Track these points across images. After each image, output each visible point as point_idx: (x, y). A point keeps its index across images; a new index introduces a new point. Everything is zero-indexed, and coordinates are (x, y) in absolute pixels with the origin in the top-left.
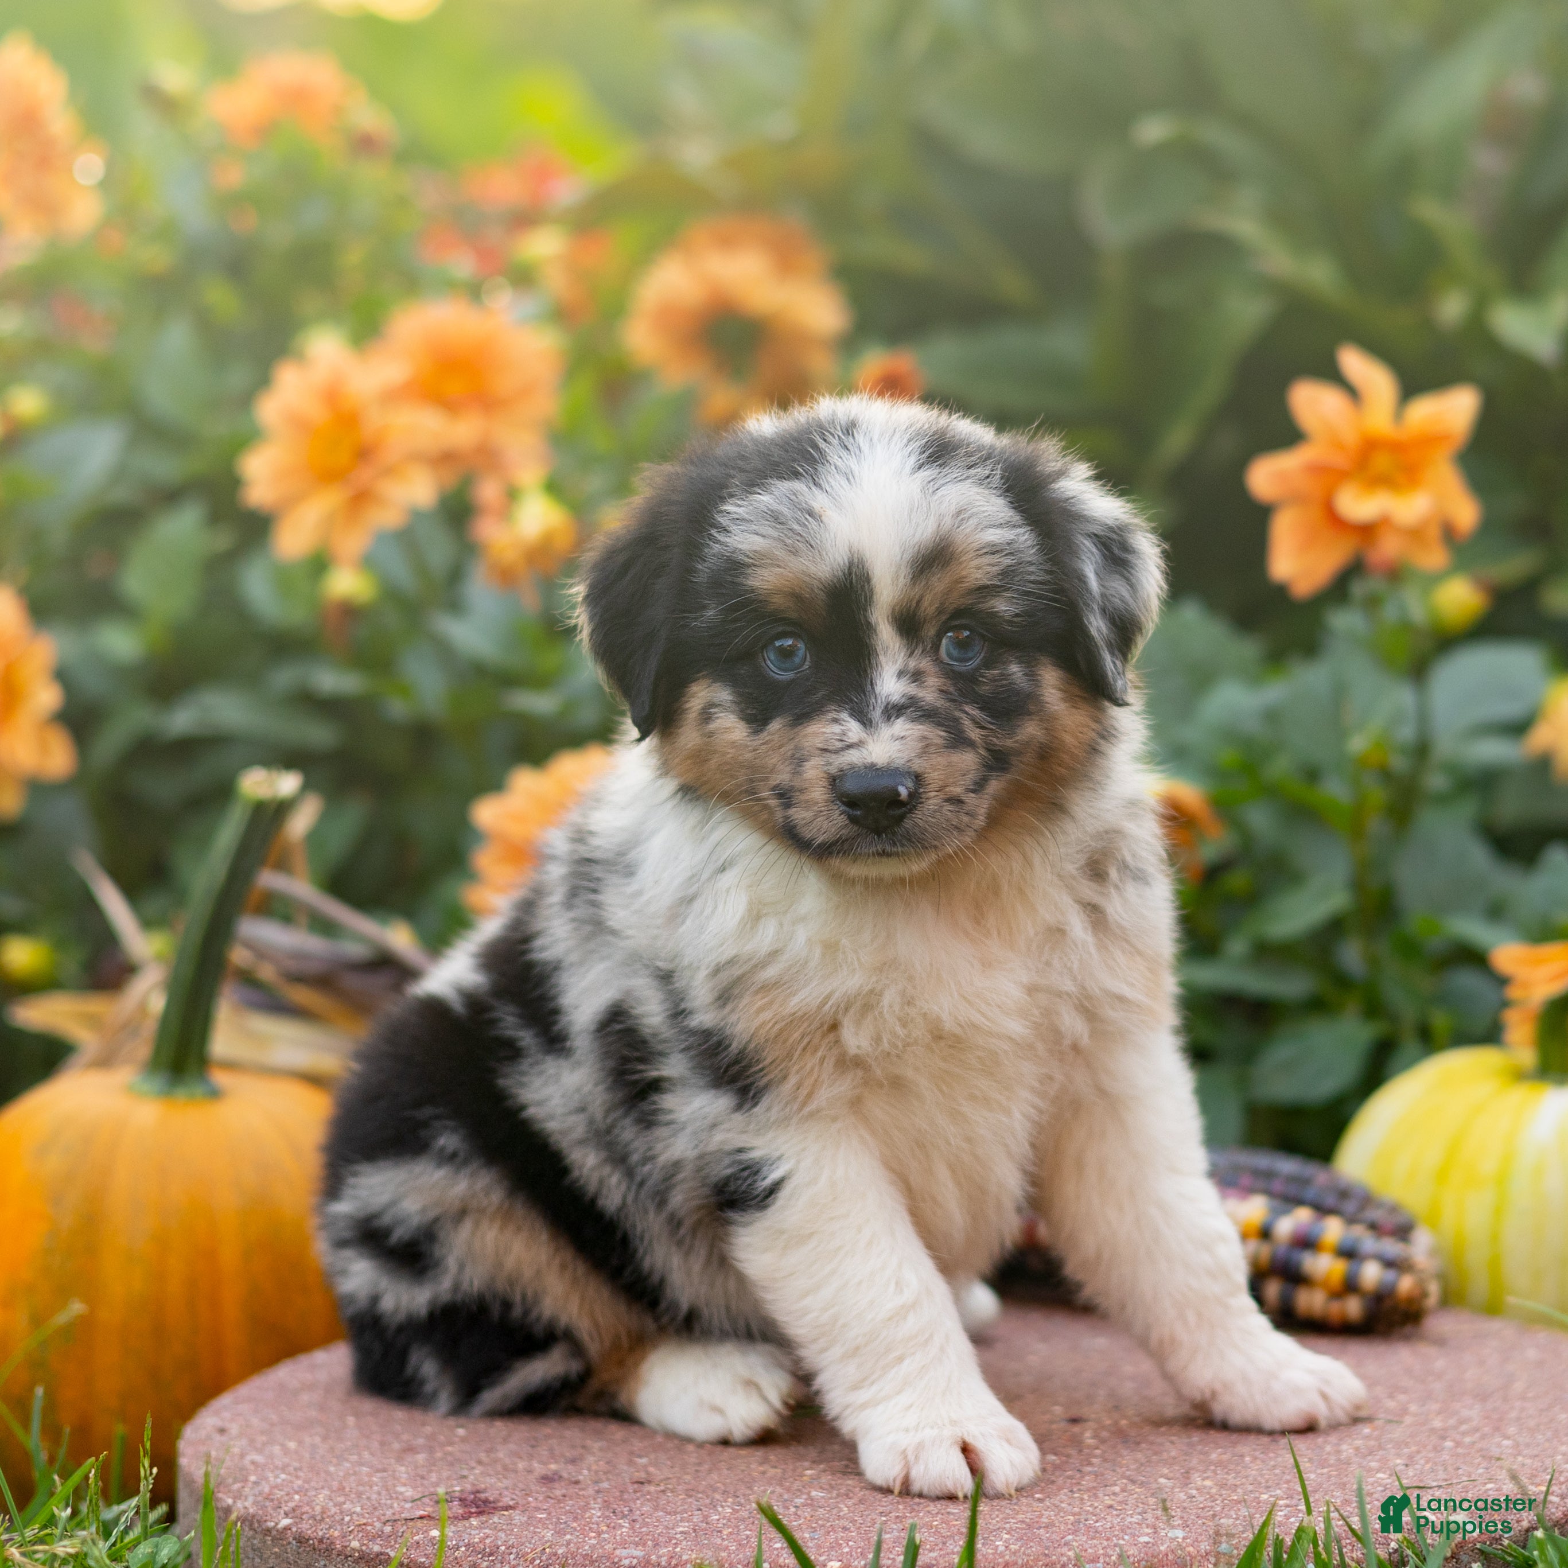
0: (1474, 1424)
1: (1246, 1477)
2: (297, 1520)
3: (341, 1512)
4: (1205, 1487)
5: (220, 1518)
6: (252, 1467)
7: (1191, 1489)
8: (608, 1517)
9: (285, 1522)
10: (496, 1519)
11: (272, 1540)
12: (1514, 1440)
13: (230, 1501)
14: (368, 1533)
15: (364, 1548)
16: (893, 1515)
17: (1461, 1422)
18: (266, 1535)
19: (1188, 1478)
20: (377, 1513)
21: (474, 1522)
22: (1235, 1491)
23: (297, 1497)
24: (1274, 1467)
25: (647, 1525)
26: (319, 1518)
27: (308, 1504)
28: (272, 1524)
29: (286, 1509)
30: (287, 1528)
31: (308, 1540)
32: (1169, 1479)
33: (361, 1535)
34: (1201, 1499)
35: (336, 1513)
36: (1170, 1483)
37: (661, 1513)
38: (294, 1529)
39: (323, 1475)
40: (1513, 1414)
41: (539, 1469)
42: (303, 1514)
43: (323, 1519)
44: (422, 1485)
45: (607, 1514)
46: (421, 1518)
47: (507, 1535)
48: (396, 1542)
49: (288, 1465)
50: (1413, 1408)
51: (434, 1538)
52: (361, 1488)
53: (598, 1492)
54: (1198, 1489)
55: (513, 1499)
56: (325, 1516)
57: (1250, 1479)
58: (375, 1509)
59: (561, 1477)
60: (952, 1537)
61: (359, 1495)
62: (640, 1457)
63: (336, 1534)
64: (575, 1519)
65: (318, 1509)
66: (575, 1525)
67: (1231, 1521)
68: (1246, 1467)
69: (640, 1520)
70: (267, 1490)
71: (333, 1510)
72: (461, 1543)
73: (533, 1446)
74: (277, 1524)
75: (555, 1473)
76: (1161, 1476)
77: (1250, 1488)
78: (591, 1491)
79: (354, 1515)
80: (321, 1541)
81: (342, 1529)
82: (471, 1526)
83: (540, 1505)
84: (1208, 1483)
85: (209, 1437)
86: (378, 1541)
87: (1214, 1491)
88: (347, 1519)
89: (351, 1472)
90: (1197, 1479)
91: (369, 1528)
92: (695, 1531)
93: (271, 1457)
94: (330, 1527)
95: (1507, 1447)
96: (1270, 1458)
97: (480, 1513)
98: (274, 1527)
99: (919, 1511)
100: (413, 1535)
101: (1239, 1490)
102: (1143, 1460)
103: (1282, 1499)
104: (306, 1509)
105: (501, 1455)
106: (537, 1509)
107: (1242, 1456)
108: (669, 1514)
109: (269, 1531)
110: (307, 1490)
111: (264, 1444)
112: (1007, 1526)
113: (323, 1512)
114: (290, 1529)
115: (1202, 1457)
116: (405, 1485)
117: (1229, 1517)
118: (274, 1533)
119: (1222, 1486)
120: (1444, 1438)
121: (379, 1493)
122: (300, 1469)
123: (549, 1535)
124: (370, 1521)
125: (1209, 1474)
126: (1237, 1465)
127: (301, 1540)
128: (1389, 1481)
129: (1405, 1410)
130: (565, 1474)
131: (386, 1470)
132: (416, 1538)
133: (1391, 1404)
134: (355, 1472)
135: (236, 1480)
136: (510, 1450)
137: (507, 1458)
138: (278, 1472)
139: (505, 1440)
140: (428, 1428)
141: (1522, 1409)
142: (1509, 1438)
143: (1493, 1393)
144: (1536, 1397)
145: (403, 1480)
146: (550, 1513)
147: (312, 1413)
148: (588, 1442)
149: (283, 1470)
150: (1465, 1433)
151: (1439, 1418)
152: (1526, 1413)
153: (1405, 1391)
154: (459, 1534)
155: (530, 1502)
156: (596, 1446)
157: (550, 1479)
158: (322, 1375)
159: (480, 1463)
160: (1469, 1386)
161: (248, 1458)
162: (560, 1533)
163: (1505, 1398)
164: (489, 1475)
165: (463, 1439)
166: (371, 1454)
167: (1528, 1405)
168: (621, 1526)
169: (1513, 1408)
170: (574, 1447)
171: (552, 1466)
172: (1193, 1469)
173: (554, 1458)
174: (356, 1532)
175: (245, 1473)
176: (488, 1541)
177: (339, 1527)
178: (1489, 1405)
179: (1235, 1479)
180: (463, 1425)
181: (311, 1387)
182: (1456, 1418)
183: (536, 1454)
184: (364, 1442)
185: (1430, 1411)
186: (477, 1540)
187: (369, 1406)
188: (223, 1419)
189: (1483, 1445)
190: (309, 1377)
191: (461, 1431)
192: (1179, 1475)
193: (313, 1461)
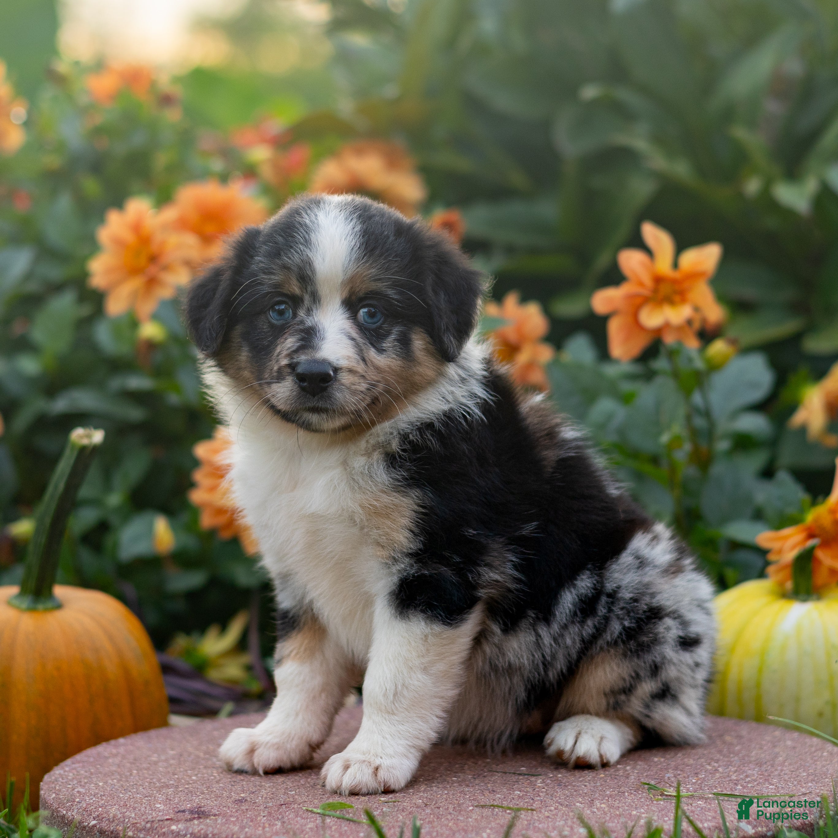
0: (754, 778)
1: (625, 803)
2: (100, 821)
3: (124, 817)
4: (601, 808)
5: (59, 822)
6: (78, 795)
7: (594, 808)
8: (270, 820)
9: (94, 822)
10: (208, 821)
11: (86, 833)
12: (776, 786)
13: (65, 812)
14: (137, 828)
15: (135, 836)
16: (427, 820)
17: (747, 776)
18: (83, 830)
19: (593, 803)
20: (143, 817)
21: (196, 822)
22: (618, 810)
23: (100, 809)
24: (641, 798)
25: (291, 824)
26: (111, 820)
27: (106, 813)
28: (86, 824)
29: (94, 815)
30: (94, 826)
31: (105, 832)
32: (581, 804)
33: (133, 829)
34: (599, 813)
35: (121, 818)
36: (582, 806)
37: (299, 818)
38: (98, 826)
39: (116, 798)
40: (776, 773)
41: (234, 796)
42: (103, 818)
43: (113, 821)
44: (169, 804)
45: (269, 818)
46: (167, 820)
47: (213, 829)
48: (152, 833)
49: (98, 793)
50: (720, 769)
51: (173, 830)
52: (136, 805)
53: (266, 807)
54: (597, 809)
55: (218, 811)
56: (115, 819)
57: (627, 804)
58: (143, 815)
59: (246, 800)
60: (459, 831)
61: (134, 809)
62: (291, 791)
63: (121, 828)
64: (252, 821)
65: (111, 815)
66: (251, 824)
67: (614, 824)
68: (626, 798)
69: (287, 822)
70: (84, 806)
71: (120, 816)
72: (187, 833)
73: (232, 785)
74: (89, 824)
75: (243, 798)
76: (578, 802)
77: (626, 808)
78: (262, 807)
79: (131, 819)
80: (112, 832)
81: (124, 826)
82: (194, 824)
83: (233, 814)
84: (603, 806)
85: (56, 780)
86: (143, 832)
87: (606, 809)
88: (127, 820)
89: (131, 797)
90: (597, 803)
91: (138, 825)
92: (317, 827)
93: (89, 789)
94: (117, 825)
95: (772, 789)
96: (639, 794)
97: (199, 818)
98: (87, 825)
99: (441, 819)
100: (162, 828)
101: (620, 809)
102: (569, 794)
103: (644, 813)
104: (105, 815)
105: (215, 789)
106: (231, 816)
107: (624, 792)
108: (304, 819)
109: (85, 827)
110: (106, 806)
111: (85, 783)
112: (490, 826)
113: (114, 817)
114: (96, 826)
115: (601, 793)
116: (160, 803)
117: (613, 822)
118: (87, 829)
119: (611, 807)
120: (736, 784)
121: (146, 808)
122: (104, 795)
123: (236, 829)
124: (139, 821)
125: (604, 801)
126: (620, 797)
127: (102, 832)
128: (704, 805)
129: (716, 770)
130: (248, 799)
131: (150, 797)
132: (164, 830)
133: (709, 767)
134: (134, 797)
135: (68, 801)
136: (220, 787)
137: (217, 791)
138: (92, 797)
139: (218, 782)
140: (176, 776)
141: (782, 770)
142: (773, 785)
143: (766, 763)
144: (790, 764)
145: (159, 801)
146: (238, 818)
147: (114, 768)
148: (263, 784)
149: (94, 796)
150: (749, 782)
151: (735, 775)
152: (783, 772)
153: (717, 761)
154: (187, 828)
155: (227, 813)
156: (267, 785)
157: (241, 801)
158: (122, 750)
159: (203, 793)
160: (753, 759)
161: (76, 790)
162: (242, 828)
163: (772, 766)
164: (207, 799)
165: (195, 782)
166: (143, 789)
167: (785, 768)
168: (276, 825)
169: (776, 770)
170: (255, 786)
171: (242, 795)
172: (596, 798)
173: (243, 791)
174: (131, 827)
175: (73, 797)
176: (202, 832)
177: (122, 825)
178: (763, 768)
179: (618, 803)
180: (196, 775)
181: (115, 755)
182: (744, 775)
183: (234, 789)
184: (140, 782)
185: (730, 771)
186: (196, 831)
187: (145, 765)
188: (65, 771)
189: (758, 788)
190: (114, 751)
191: (194, 778)
192: (587, 802)
193: (111, 792)
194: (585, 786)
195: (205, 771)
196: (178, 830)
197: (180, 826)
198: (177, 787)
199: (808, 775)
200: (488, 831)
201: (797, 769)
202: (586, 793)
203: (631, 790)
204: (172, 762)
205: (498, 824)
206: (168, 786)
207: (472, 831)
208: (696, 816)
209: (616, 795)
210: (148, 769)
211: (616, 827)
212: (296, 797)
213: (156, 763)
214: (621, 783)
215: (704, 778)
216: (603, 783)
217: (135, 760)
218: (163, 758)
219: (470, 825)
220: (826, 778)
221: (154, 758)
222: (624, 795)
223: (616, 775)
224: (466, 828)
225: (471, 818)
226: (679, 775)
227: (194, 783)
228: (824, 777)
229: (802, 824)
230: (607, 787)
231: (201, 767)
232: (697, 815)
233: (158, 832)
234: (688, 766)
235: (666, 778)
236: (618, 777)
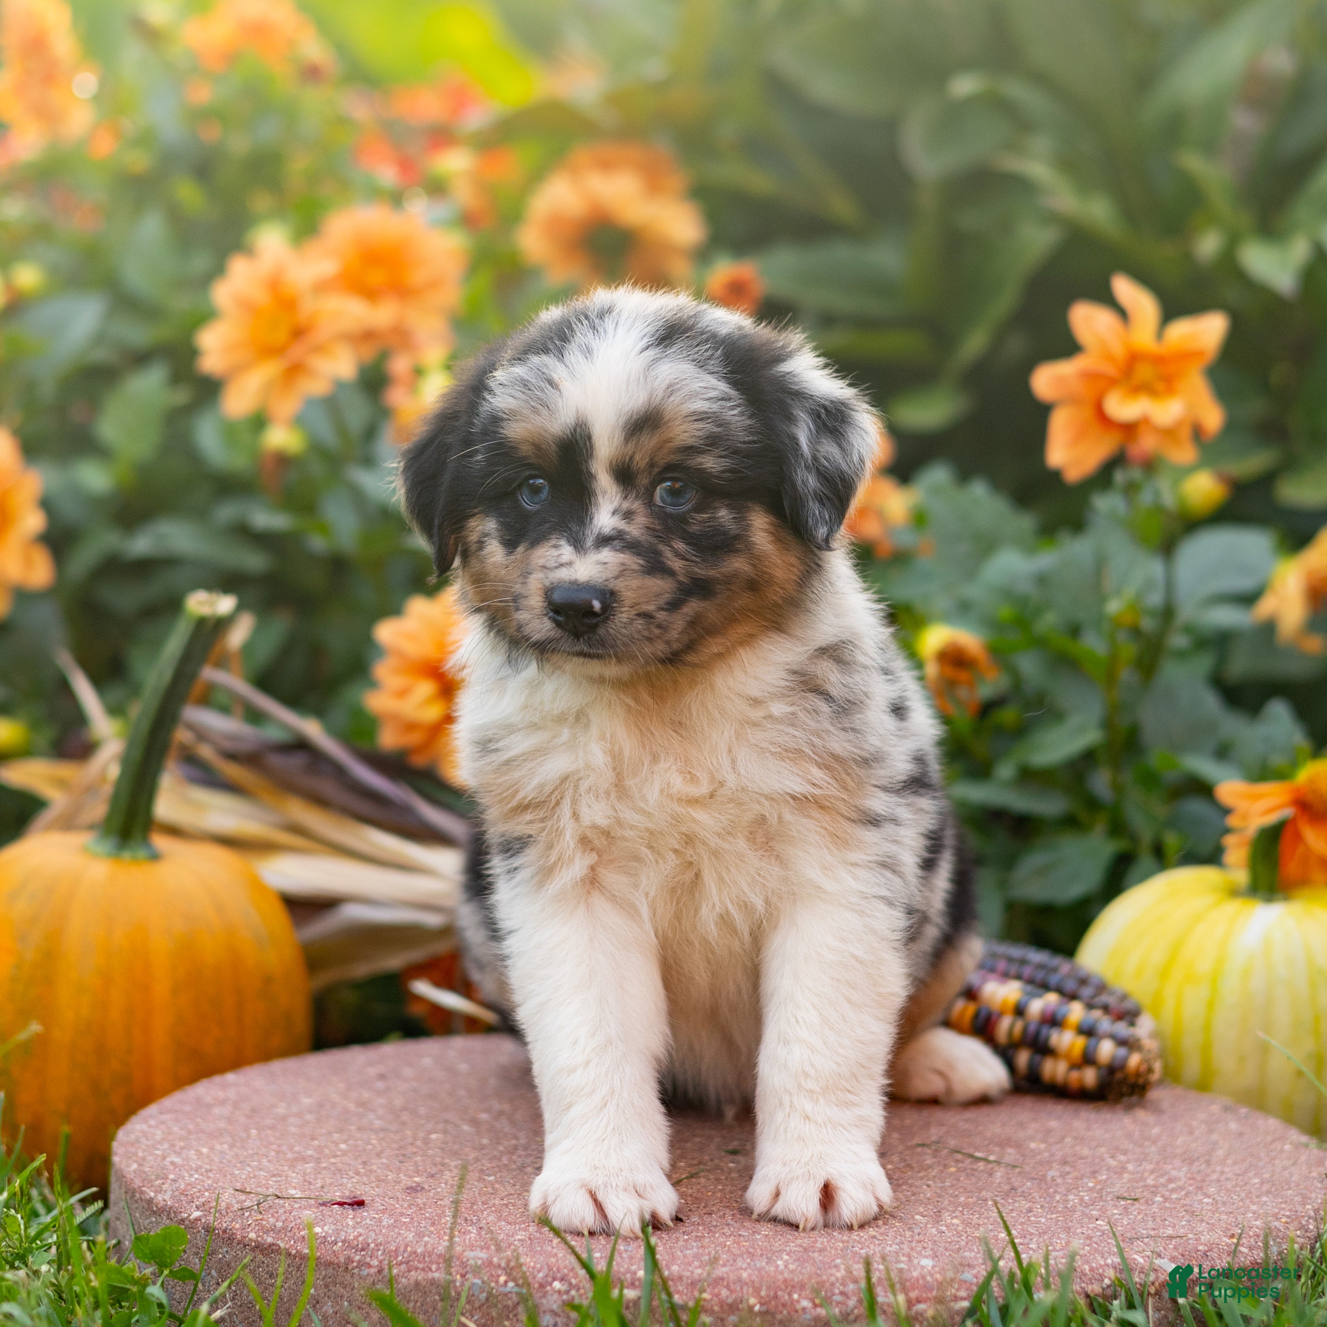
0: (1181, 1183)
1: (988, 1218)
2: (206, 1213)
3: (242, 1209)
4: (953, 1225)
5: (143, 1207)
6: (171, 1167)
7: (942, 1225)
8: (459, 1224)
9: (197, 1214)
11: (186, 1229)
12: (1214, 1199)
13: (152, 1194)
14: (263, 1227)
15: (259, 1239)
16: (694, 1234)
17: (1170, 1181)
18: (181, 1224)
19: (940, 1216)
20: (271, 1211)
22: (978, 1229)
23: (207, 1194)
24: (1012, 1210)
25: (491, 1232)
26: (223, 1212)
27: (215, 1200)
28: (186, 1215)
29: (198, 1203)
30: (198, 1219)
31: (214, 1230)
32: (923, 1216)
33: (257, 1228)
34: (949, 1234)
35: (237, 1209)
36: (924, 1220)
37: (503, 1223)
38: (203, 1221)
39: (229, 1177)
40: (1214, 1177)
41: (406, 1181)
42: (211, 1208)
43: (227, 1214)
44: (309, 1189)
45: (458, 1221)
47: (376, 1235)
48: (286, 1235)
49: (201, 1167)
50: (1130, 1167)
51: (317, 1234)
54: (947, 1226)
55: (381, 1205)
56: (229, 1211)
57: (991, 1219)
59: (423, 1188)
60: (742, 1255)
62: (489, 1175)
63: (237, 1226)
64: (433, 1224)
65: (223, 1205)
66: (432, 1229)
67: (973, 1254)
68: (988, 1210)
69: (486, 1227)
70: (182, 1187)
71: (236, 1206)
72: (338, 1240)
73: (401, 1162)
74: (189, 1215)
75: (418, 1184)
76: (917, 1214)
77: (991, 1227)
78: (446, 1202)
79: (252, 1211)
80: (225, 1231)
81: (242, 1222)
82: (347, 1225)
83: (404, 1211)
84: (955, 1221)
85: (138, 1141)
86: (271, 1234)
87: (960, 1228)
88: (246, 1214)
89: (252, 1175)
90: (946, 1216)
91: (264, 1223)
92: (530, 1239)
93: (188, 1159)
94: (233, 1220)
95: (1207, 1204)
96: (1009, 1203)
98: (187, 1218)
99: (715, 1233)
100: (299, 1230)
101: (981, 1229)
102: (904, 1199)
104: (214, 1204)
105: (374, 1167)
106: (402, 1214)
107: (986, 1200)
108: (510, 1224)
109: (183, 1220)
110: (215, 1188)
111: (182, 1148)
112: (788, 1249)
113: (227, 1208)
114: (201, 1220)
115: (952, 1199)
116: (295, 1188)
117: (971, 1250)
118: (187, 1222)
119: (967, 1223)
120: (1155, 1194)
122: (211, 1171)
123: (410, 1236)
124: (264, 1216)
125: (957, 1213)
126: (981, 1208)
127: (208, 1229)
129: (1124, 1169)
130: (426, 1187)
131: (280, 1176)
132: (302, 1233)
133: (1113, 1163)
134: (255, 1176)
135: (158, 1177)
136: (382, 1164)
137: (379, 1171)
138: (192, 1172)
139: (379, 1155)
140: (316, 1142)
141: (1222, 1173)
142: (1209, 1197)
143: (1198, 1158)
144: (1235, 1163)
145: (294, 1184)
146: (412, 1218)
147: (222, 1124)
148: (447, 1161)
149: (196, 1171)
150: (1173, 1191)
151: (1152, 1177)
152: (1224, 1176)
153: (1125, 1153)
154: (337, 1232)
155: (396, 1208)
156: (453, 1164)
157: (414, 1190)
158: (231, 1094)
159: (357, 1173)
160: (1179, 1151)
161: (169, 1159)
162: (420, 1235)
163: (1208, 1163)
164: (364, 1184)
165: (344, 1153)
166: (269, 1161)
167: (1227, 1169)
168: (470, 1232)
169: (1214, 1172)
170: (435, 1164)
171: (417, 1179)
172: (944, 1209)
173: (418, 1173)
174: (253, 1225)
175: (165, 1171)
176: (361, 1239)
177: (240, 1221)
178: (1194, 1168)
179: (978, 1219)
180: (345, 1142)
181: (222, 1103)
182: (1166, 1177)
183: (403, 1169)
184: (264, 1151)
185: (1144, 1170)
186: (351, 1237)
187: (269, 1122)
188: (150, 1126)
189: (1187, 1201)
190: (221, 1094)
191: (343, 1146)
192: (932, 1213)
193: (221, 1165)
194: (928, 1186)
195: (358, 1135)
196: (323, 1234)
197: (326, 1228)
198: (318, 1161)
199: (1262, 1183)
200: (786, 1257)
201: (1245, 1172)
202: (929, 1199)
203: (996, 1196)
204: (308, 1117)
205: (800, 1246)
206: (304, 1159)
207: (762, 1255)
208: (1095, 1245)
209: (974, 1203)
210: (273, 1128)
211: (976, 1258)
212: (497, 1186)
213: (284, 1118)
214: (981, 1184)
215: (1106, 1181)
216: (954, 1182)
217: (253, 1110)
218: (294, 1109)
219: (758, 1245)
220: (1289, 1189)
221: (281, 1110)
222: (987, 1205)
223: (973, 1170)
224: (751, 1250)
225: (759, 1234)
226: (1068, 1173)
227: (343, 1155)
228: (1286, 1187)
229: (1252, 1264)
230: (961, 1190)
231: (353, 1128)
232: (1096, 1243)
233: (295, 1235)
234: (1081, 1158)
235: (1049, 1178)
236: (977, 1174)
